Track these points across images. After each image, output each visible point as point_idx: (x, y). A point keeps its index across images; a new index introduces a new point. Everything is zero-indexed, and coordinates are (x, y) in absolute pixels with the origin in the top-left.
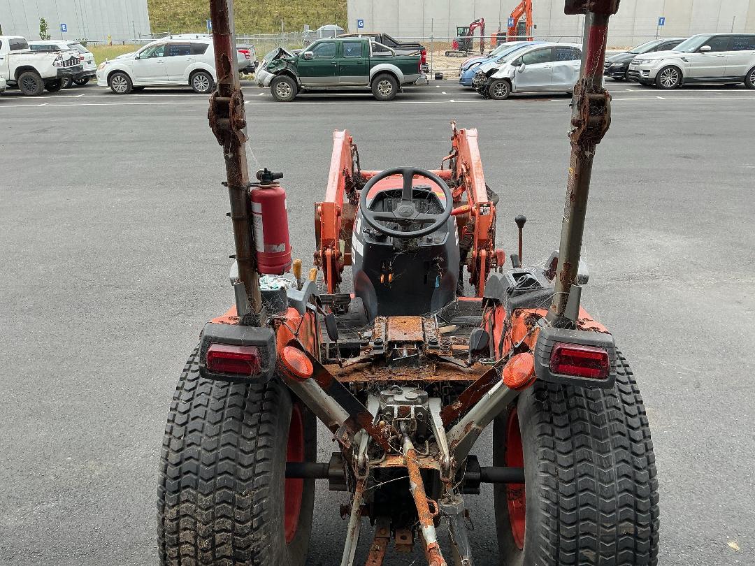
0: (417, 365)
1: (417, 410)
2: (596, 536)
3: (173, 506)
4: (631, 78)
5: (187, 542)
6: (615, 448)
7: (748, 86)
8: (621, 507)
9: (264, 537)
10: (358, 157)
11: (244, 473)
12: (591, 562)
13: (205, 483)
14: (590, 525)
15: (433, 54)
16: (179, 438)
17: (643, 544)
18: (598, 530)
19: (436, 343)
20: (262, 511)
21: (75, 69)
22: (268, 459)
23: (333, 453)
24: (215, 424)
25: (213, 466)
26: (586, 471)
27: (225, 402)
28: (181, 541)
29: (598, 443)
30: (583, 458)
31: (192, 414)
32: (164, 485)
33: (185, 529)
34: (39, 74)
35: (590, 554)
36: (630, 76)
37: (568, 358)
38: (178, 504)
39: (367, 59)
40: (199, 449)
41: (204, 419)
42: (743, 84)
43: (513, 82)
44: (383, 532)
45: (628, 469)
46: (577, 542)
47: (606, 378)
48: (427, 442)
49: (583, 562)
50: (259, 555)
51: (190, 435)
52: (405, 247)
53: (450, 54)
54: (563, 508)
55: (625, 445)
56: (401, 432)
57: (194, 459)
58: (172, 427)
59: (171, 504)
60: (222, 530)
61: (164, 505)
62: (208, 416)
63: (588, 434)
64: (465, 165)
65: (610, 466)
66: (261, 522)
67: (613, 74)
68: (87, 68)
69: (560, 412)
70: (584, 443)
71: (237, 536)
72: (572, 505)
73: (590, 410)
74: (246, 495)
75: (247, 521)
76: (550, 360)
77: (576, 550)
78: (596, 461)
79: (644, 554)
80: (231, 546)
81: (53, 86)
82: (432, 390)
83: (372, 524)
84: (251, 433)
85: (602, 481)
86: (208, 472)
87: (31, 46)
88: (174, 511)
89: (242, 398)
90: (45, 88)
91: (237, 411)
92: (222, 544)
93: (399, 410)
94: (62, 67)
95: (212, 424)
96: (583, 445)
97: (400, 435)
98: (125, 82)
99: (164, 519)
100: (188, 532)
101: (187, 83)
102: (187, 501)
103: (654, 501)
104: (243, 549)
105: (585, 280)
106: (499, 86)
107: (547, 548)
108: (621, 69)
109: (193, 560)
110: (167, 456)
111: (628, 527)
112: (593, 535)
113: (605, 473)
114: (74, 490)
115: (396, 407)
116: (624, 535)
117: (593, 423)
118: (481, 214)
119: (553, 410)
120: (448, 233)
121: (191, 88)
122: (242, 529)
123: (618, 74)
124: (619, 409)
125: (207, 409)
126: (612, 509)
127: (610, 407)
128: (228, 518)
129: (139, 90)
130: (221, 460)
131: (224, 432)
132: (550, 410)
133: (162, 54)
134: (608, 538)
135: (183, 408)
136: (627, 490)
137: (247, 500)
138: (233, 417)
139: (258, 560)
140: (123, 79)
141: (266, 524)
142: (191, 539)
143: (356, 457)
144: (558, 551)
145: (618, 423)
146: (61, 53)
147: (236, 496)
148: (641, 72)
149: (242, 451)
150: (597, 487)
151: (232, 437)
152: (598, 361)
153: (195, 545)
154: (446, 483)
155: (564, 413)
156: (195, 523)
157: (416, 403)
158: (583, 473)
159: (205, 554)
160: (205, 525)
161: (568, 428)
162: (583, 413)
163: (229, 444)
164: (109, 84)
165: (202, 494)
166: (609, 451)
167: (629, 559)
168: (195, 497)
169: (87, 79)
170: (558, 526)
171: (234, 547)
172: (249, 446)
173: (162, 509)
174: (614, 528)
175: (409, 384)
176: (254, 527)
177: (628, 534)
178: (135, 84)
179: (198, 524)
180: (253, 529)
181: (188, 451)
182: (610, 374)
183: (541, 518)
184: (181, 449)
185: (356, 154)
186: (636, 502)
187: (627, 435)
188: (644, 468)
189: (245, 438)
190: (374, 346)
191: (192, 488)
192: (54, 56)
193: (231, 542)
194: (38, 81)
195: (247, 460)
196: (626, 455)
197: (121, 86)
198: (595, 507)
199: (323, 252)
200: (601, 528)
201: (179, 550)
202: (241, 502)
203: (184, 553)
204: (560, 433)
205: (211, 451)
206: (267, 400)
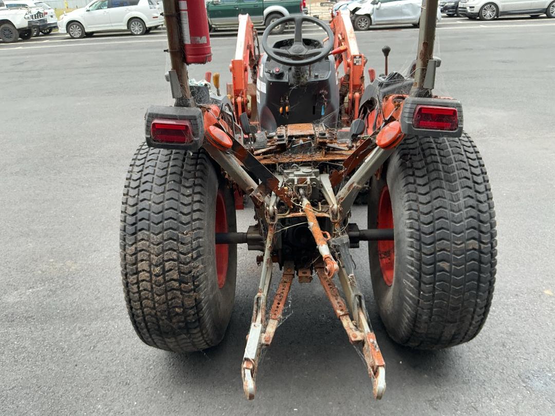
0: (310, 152)
1: (311, 180)
2: (449, 252)
3: (132, 245)
4: (461, 14)
5: (143, 270)
6: (462, 188)
7: (549, 16)
8: (467, 229)
9: (201, 266)
10: (258, 43)
11: (185, 219)
12: (447, 271)
13: (155, 226)
14: (444, 244)
15: (311, 5)
16: (134, 197)
17: (486, 257)
18: (451, 246)
19: (324, 134)
20: (199, 247)
21: (42, 21)
22: (201, 220)
23: (250, 226)
24: (160, 185)
25: (161, 214)
26: (441, 205)
27: (167, 171)
28: (139, 270)
29: (449, 185)
30: (438, 195)
31: (143, 180)
32: (124, 231)
33: (142, 260)
34: (14, 26)
35: (445, 265)
36: (459, 12)
37: (427, 115)
38: (135, 243)
39: (261, 2)
40: (150, 202)
41: (152, 182)
42: (545, 15)
43: (372, 17)
44: (289, 270)
45: (472, 202)
46: (435, 257)
47: (455, 129)
48: (320, 203)
49: (440, 271)
50: (199, 279)
51: (142, 194)
52: (298, 82)
53: (324, 4)
54: (424, 233)
55: (469, 185)
56: (300, 195)
57: (147, 209)
58: (128, 190)
59: (130, 243)
60: (170, 260)
61: (125, 245)
62: (155, 180)
63: (442, 179)
64: (341, 34)
65: (459, 200)
66: (199, 256)
67: (447, 11)
68: (50, 21)
69: (420, 167)
70: (438, 186)
71: (182, 264)
72: (431, 230)
73: (443, 163)
74: (187, 234)
75: (189, 253)
76: (413, 118)
77: (434, 263)
78: (448, 197)
79: (486, 265)
80: (177, 271)
81: (25, 34)
82: (323, 167)
83: (281, 269)
84: (188, 191)
85: (453, 211)
86: (157, 218)
87: (7, 5)
88: (133, 248)
89: (180, 169)
90: (20, 37)
91: (177, 177)
92: (171, 270)
93: (298, 180)
94: (32, 20)
95: (158, 185)
96: (438, 187)
97: (300, 197)
98: (80, 29)
99: (125, 255)
100: (144, 262)
101: (126, 28)
102: (142, 239)
103: (493, 225)
104: (187, 274)
105: (438, 63)
106: (361, 20)
107: (412, 265)
108: (453, 7)
109: (149, 284)
110: (126, 210)
111: (474, 244)
112: (446, 251)
113: (455, 205)
114: (57, 279)
115: (296, 179)
116: (471, 250)
117: (445, 172)
118: (355, 64)
119: (414, 166)
120: (330, 72)
121: (130, 32)
122: (185, 259)
123: (450, 11)
124: (465, 162)
125: (155, 168)
126: (461, 231)
127: (458, 161)
128: (175, 251)
129: (90, 35)
130: (167, 209)
131: (168, 191)
132: (412, 167)
133: (106, 7)
134: (458, 252)
135: (135, 176)
136: (472, 217)
137: (188, 238)
138: (174, 181)
139: (197, 283)
140: (77, 27)
141: (202, 257)
142: (147, 268)
143: (268, 208)
144: (420, 265)
145: (464, 171)
146: (30, 9)
147: (180, 235)
148: (468, 8)
149: (182, 203)
150: (449, 215)
151: (174, 194)
152: (449, 116)
153: (150, 272)
154: (335, 223)
155: (423, 167)
156: (149, 255)
157: (311, 175)
158: (438, 206)
159: (158, 278)
160: (157, 256)
161: (427, 177)
162: (437, 166)
163: (172, 198)
164: (68, 31)
165: (154, 233)
166: (458, 190)
167: (475, 268)
168: (149, 236)
169: (51, 29)
170: (420, 246)
171: (180, 273)
172: (187, 200)
173: (124, 248)
174: (463, 245)
175: (305, 164)
176: (194, 257)
177: (474, 249)
178: (87, 30)
179: (152, 256)
180: (193, 259)
181: (141, 205)
182: (459, 126)
183: (406, 244)
184: (136, 204)
185: (256, 39)
186: (479, 226)
187: (471, 179)
188: (485, 202)
189: (184, 195)
190: (277, 138)
191: (146, 230)
192: (24, 11)
193: (177, 268)
194: (14, 32)
195: (186, 210)
196: (471, 192)
197: (77, 32)
198: (448, 230)
199: (235, 100)
200: (453, 245)
201: (138, 278)
202: (184, 239)
203: (142, 279)
204: (420, 181)
205: (159, 204)
206: (198, 170)
